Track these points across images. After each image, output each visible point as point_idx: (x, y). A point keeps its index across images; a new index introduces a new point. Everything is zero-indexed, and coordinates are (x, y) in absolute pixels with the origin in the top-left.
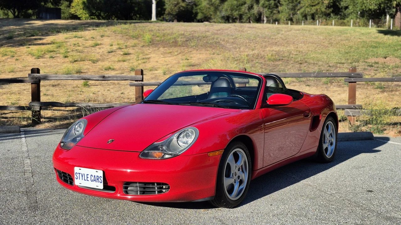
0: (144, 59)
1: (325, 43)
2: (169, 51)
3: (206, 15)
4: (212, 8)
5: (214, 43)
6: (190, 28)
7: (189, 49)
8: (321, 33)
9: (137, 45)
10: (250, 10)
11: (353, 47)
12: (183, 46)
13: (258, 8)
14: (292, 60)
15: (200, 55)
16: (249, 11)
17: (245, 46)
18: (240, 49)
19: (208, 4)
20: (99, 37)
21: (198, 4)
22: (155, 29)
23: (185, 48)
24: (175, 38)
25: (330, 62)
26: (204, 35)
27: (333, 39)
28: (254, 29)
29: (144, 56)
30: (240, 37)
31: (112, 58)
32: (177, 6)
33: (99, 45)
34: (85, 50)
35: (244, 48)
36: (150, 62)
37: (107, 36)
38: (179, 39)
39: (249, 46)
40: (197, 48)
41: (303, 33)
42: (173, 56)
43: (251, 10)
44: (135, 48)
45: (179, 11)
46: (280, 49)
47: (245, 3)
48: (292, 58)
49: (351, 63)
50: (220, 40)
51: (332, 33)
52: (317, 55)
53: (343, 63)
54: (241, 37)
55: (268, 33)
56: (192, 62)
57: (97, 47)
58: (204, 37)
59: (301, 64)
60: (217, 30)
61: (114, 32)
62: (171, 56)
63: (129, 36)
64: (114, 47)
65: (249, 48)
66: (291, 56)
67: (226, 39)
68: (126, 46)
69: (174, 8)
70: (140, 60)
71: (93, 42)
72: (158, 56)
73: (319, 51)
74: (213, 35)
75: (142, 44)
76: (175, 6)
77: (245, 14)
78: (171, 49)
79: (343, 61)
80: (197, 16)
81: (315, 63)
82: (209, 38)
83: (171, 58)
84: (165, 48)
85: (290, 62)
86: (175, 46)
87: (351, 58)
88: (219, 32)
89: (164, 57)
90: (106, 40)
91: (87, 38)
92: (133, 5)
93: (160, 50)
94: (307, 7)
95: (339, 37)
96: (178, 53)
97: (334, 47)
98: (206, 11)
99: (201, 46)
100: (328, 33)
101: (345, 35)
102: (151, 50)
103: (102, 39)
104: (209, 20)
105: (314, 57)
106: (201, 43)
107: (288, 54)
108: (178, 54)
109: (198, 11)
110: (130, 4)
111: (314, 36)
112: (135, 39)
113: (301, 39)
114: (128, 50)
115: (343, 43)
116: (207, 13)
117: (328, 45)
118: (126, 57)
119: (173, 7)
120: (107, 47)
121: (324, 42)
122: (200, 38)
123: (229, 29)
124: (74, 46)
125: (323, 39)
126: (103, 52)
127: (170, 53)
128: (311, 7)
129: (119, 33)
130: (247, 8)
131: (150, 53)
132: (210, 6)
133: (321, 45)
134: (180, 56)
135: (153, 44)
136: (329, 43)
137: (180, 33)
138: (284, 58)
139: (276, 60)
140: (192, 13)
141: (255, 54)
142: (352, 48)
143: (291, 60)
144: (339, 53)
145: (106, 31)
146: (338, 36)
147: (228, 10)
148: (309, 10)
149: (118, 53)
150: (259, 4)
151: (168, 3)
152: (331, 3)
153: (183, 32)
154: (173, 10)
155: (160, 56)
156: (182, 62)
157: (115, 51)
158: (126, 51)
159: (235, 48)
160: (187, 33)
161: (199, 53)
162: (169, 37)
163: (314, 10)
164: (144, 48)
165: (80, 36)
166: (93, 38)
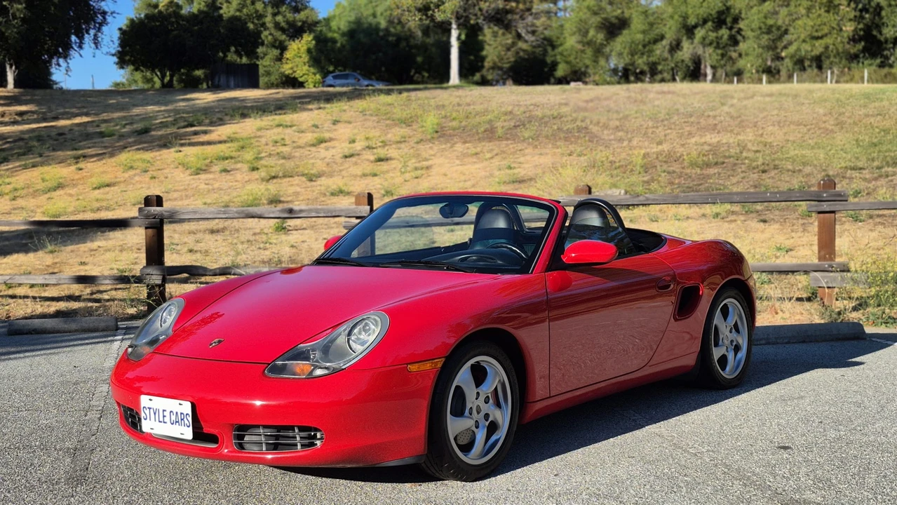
0: (416, 169)
1: (827, 124)
2: (473, 151)
3: (574, 66)
4: (589, 52)
5: (576, 131)
6: (528, 97)
7: (519, 144)
8: (822, 101)
9: (407, 139)
10: (673, 52)
11: (891, 132)
12: (507, 139)
13: (691, 47)
14: (744, 164)
15: (539, 158)
16: (672, 56)
17: (645, 134)
18: (630, 141)
19: (579, 42)
20: (328, 125)
21: (559, 43)
22: (451, 103)
23: (509, 142)
24: (490, 121)
25: (830, 167)
26: (555, 114)
27: (846, 114)
28: (670, 96)
29: (420, 162)
30: (635, 115)
31: (351, 169)
32: (513, 49)
33: (326, 142)
34: (297, 154)
35: (641, 139)
36: (429, 176)
37: (346, 122)
38: (499, 124)
39: (652, 133)
40: (537, 143)
41: (781, 101)
42: (482, 162)
43: (676, 52)
44: (403, 145)
45: (516, 61)
46: (721, 140)
47: (662, 37)
48: (746, 158)
49: (879, 168)
50: (589, 123)
51: (849, 99)
52: (804, 152)
53: (861, 169)
54: (638, 115)
55: (699, 105)
56: (519, 173)
57: (323, 145)
58: (554, 118)
59: (764, 171)
60: (587, 101)
61: (360, 112)
62: (478, 161)
63: (393, 120)
64: (358, 146)
65: (652, 139)
66: (745, 154)
67: (603, 120)
68: (382, 142)
69: (505, 55)
70: (409, 172)
71: (316, 135)
72: (449, 163)
73: (810, 141)
74: (575, 111)
75: (419, 136)
76: (508, 49)
77: (663, 63)
78: (480, 145)
79: (860, 164)
80: (555, 70)
81: (797, 168)
82: (565, 120)
83: (477, 166)
84: (467, 145)
85: (741, 168)
86: (490, 139)
87: (881, 157)
88: (591, 104)
89: (461, 165)
90: (344, 131)
91: (304, 127)
92: (413, 51)
93: (455, 148)
94: (804, 41)
95: (862, 109)
96: (493, 154)
97: (847, 132)
98: (576, 58)
99: (547, 137)
100: (838, 100)
101: (877, 104)
102: (436, 148)
103: (334, 127)
104: (583, 77)
105: (797, 155)
106: (546, 131)
107: (738, 151)
108: (492, 158)
109: (559, 58)
110: (407, 49)
111: (804, 108)
112: (404, 125)
113: (773, 116)
114: (388, 150)
115: (869, 122)
116: (578, 63)
117: (833, 127)
118: (380, 165)
119: (503, 53)
120: (343, 145)
121: (825, 122)
122: (546, 119)
123: (614, 98)
124: (273, 146)
125: (825, 115)
126: (333, 156)
127: (477, 154)
128: (815, 42)
129: (371, 115)
130: (668, 47)
131: (434, 155)
132: (584, 46)
133: (816, 129)
134: (496, 162)
135: (442, 137)
136: (836, 122)
137: (503, 109)
138: (726, 161)
139: (708, 165)
140: (544, 63)
141: (664, 151)
142: (889, 133)
143: (742, 164)
144: (855, 146)
145: (345, 111)
146: (860, 106)
147: (625, 55)
148: (809, 49)
149: (363, 158)
150: (695, 37)
151: (491, 43)
152: (860, 30)
153: (510, 108)
155: (454, 163)
156: (497, 173)
157: (358, 155)
158: (382, 152)
159: (621, 140)
160: (518, 110)
161: (539, 153)
162: (478, 119)
163: (819, 46)
164: (420, 146)
165: (289, 124)
166: (317, 127)
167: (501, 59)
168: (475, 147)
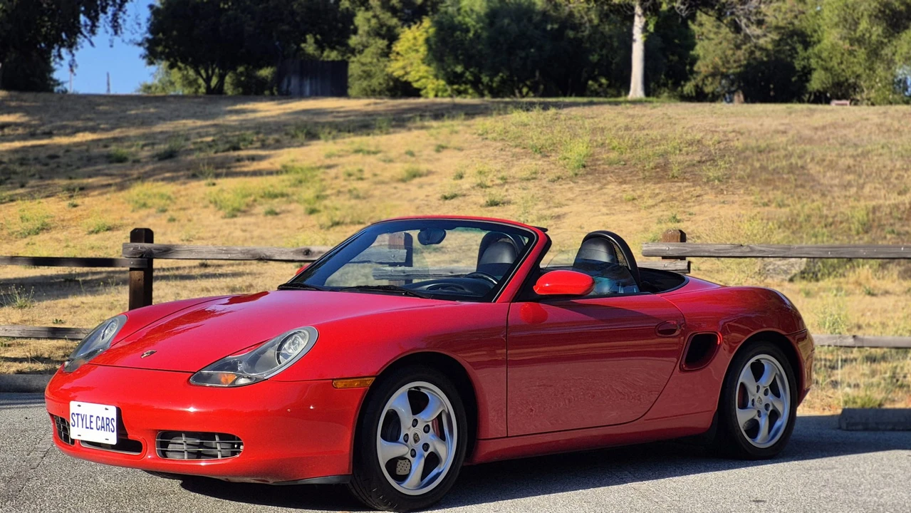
2: (630, 194)
3: (838, 75)
5: (786, 171)
6: (732, 121)
7: (698, 188)
9: (539, 176)
12: (684, 180)
17: (886, 179)
18: (862, 187)
19: (843, 38)
20: (430, 151)
21: (814, 39)
23: (686, 184)
24: (664, 155)
26: (763, 145)
30: (880, 151)
33: (421, 176)
34: (377, 193)
35: (878, 185)
36: (558, 228)
37: (455, 148)
38: (678, 158)
39: (897, 178)
40: (723, 187)
42: (639, 211)
44: (531, 184)
45: (748, 66)
50: (809, 160)
54: (886, 150)
57: (417, 181)
58: (760, 152)
60: (816, 129)
61: (480, 135)
62: (633, 209)
63: (524, 148)
64: (466, 183)
65: (895, 186)
67: (831, 155)
68: (502, 178)
69: (734, 54)
71: (407, 166)
72: (591, 211)
74: (794, 143)
75: (557, 172)
78: (642, 187)
82: (775, 155)
83: (629, 217)
84: (624, 186)
86: (660, 179)
88: (819, 134)
90: (450, 161)
91: (393, 154)
92: (585, 45)
93: (606, 191)
96: (659, 200)
98: (840, 63)
99: (741, 179)
102: (577, 190)
103: (437, 156)
104: (851, 93)
106: (741, 170)
108: (654, 206)
109: (813, 62)
110: (576, 43)
112: (539, 156)
114: (507, 190)
116: (843, 71)
118: (492, 211)
119: (729, 52)
120: (445, 181)
122: (748, 153)
124: (345, 180)
126: (427, 196)
127: (634, 199)
129: (495, 140)
131: (572, 200)
132: (852, 44)
134: (657, 212)
135: (591, 174)
137: (689, 137)
140: (791, 67)
145: (457, 132)
149: (470, 200)
151: (712, 36)
153: (699, 136)
154: (728, 62)
155: (599, 211)
157: (464, 195)
158: (499, 193)
159: (847, 186)
160: (711, 139)
162: (649, 150)
164: (556, 186)
165: (373, 149)
166: (411, 154)
167: (726, 61)
168: (633, 191)
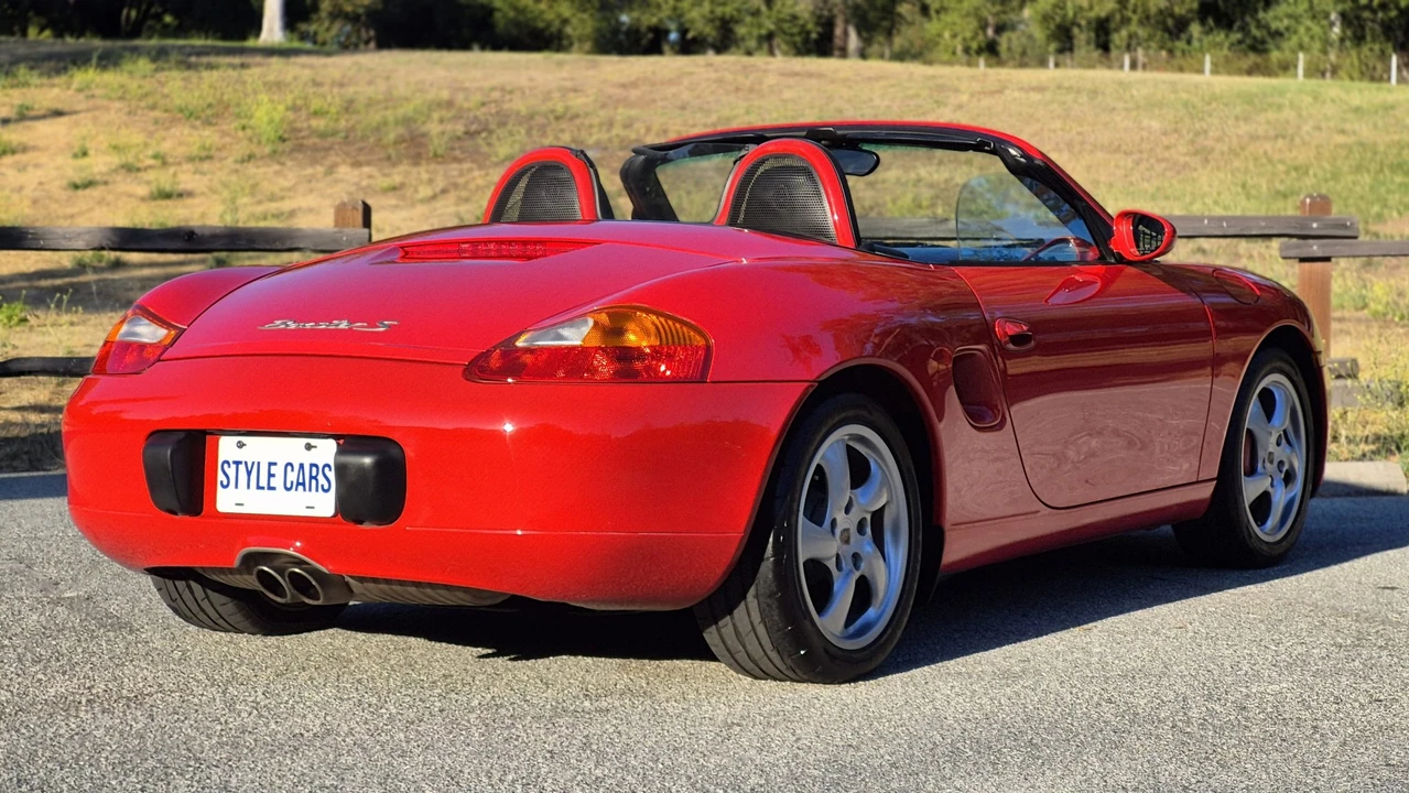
0: (262, 217)
1: (1173, 151)
2: (386, 182)
6: (477, 74)
7: (491, 171)
8: (1152, 105)
9: (213, 152)
11: (1311, 172)
12: (456, 160)
22: (295, 78)
23: (466, 166)
24: (407, 121)
26: (560, 108)
27: (1211, 134)
28: (813, 82)
29: (260, 202)
31: (96, 213)
33: (14, 152)
38: (434, 128)
41: (1064, 103)
42: (413, 205)
44: (206, 166)
46: (952, 179)
50: (643, 131)
51: (1209, 103)
55: (886, 103)
57: (9, 159)
58: (557, 118)
60: (623, 86)
62: (401, 203)
63: (166, 111)
64: (99, 164)
68: (156, 156)
73: (1146, 185)
74: (604, 106)
75: (242, 149)
78: (395, 170)
82: (587, 122)
84: (366, 169)
86: (416, 159)
88: (634, 94)
90: (51, 130)
93: (340, 176)
95: (1242, 123)
96: (438, 189)
97: (1218, 169)
100: (1186, 104)
101: (1271, 115)
102: (291, 175)
108: (434, 197)
111: (1118, 119)
112: (198, 123)
113: (1054, 131)
114: (175, 175)
115: (1261, 151)
117: (1187, 158)
118: (167, 207)
120: (60, 160)
121: (1168, 148)
122: (539, 120)
123: (686, 82)
125: (1165, 133)
126: (41, 183)
127: (394, 189)
131: (290, 189)
133: (1152, 161)
134: (446, 205)
135: (299, 151)
136: (1192, 149)
137: (430, 97)
142: (1307, 173)
146: (1237, 118)
149: (119, 190)
153: (445, 95)
157: (105, 184)
158: (164, 179)
160: (467, 99)
162: (375, 117)
164: (252, 169)
168: (385, 175)
